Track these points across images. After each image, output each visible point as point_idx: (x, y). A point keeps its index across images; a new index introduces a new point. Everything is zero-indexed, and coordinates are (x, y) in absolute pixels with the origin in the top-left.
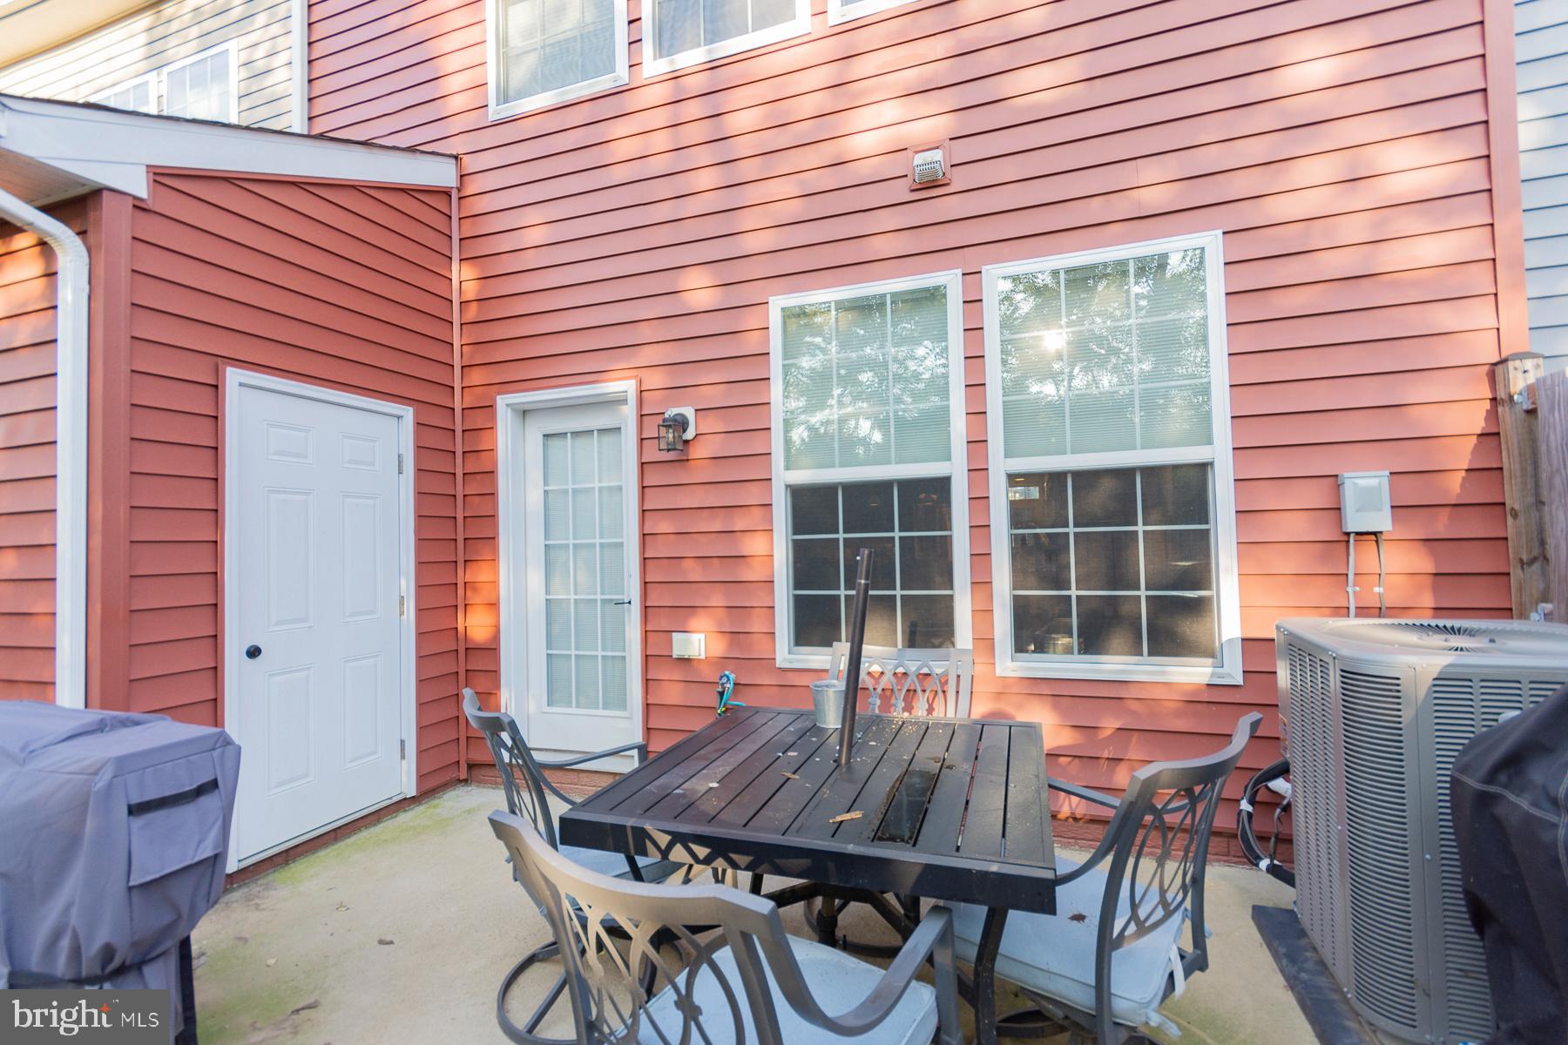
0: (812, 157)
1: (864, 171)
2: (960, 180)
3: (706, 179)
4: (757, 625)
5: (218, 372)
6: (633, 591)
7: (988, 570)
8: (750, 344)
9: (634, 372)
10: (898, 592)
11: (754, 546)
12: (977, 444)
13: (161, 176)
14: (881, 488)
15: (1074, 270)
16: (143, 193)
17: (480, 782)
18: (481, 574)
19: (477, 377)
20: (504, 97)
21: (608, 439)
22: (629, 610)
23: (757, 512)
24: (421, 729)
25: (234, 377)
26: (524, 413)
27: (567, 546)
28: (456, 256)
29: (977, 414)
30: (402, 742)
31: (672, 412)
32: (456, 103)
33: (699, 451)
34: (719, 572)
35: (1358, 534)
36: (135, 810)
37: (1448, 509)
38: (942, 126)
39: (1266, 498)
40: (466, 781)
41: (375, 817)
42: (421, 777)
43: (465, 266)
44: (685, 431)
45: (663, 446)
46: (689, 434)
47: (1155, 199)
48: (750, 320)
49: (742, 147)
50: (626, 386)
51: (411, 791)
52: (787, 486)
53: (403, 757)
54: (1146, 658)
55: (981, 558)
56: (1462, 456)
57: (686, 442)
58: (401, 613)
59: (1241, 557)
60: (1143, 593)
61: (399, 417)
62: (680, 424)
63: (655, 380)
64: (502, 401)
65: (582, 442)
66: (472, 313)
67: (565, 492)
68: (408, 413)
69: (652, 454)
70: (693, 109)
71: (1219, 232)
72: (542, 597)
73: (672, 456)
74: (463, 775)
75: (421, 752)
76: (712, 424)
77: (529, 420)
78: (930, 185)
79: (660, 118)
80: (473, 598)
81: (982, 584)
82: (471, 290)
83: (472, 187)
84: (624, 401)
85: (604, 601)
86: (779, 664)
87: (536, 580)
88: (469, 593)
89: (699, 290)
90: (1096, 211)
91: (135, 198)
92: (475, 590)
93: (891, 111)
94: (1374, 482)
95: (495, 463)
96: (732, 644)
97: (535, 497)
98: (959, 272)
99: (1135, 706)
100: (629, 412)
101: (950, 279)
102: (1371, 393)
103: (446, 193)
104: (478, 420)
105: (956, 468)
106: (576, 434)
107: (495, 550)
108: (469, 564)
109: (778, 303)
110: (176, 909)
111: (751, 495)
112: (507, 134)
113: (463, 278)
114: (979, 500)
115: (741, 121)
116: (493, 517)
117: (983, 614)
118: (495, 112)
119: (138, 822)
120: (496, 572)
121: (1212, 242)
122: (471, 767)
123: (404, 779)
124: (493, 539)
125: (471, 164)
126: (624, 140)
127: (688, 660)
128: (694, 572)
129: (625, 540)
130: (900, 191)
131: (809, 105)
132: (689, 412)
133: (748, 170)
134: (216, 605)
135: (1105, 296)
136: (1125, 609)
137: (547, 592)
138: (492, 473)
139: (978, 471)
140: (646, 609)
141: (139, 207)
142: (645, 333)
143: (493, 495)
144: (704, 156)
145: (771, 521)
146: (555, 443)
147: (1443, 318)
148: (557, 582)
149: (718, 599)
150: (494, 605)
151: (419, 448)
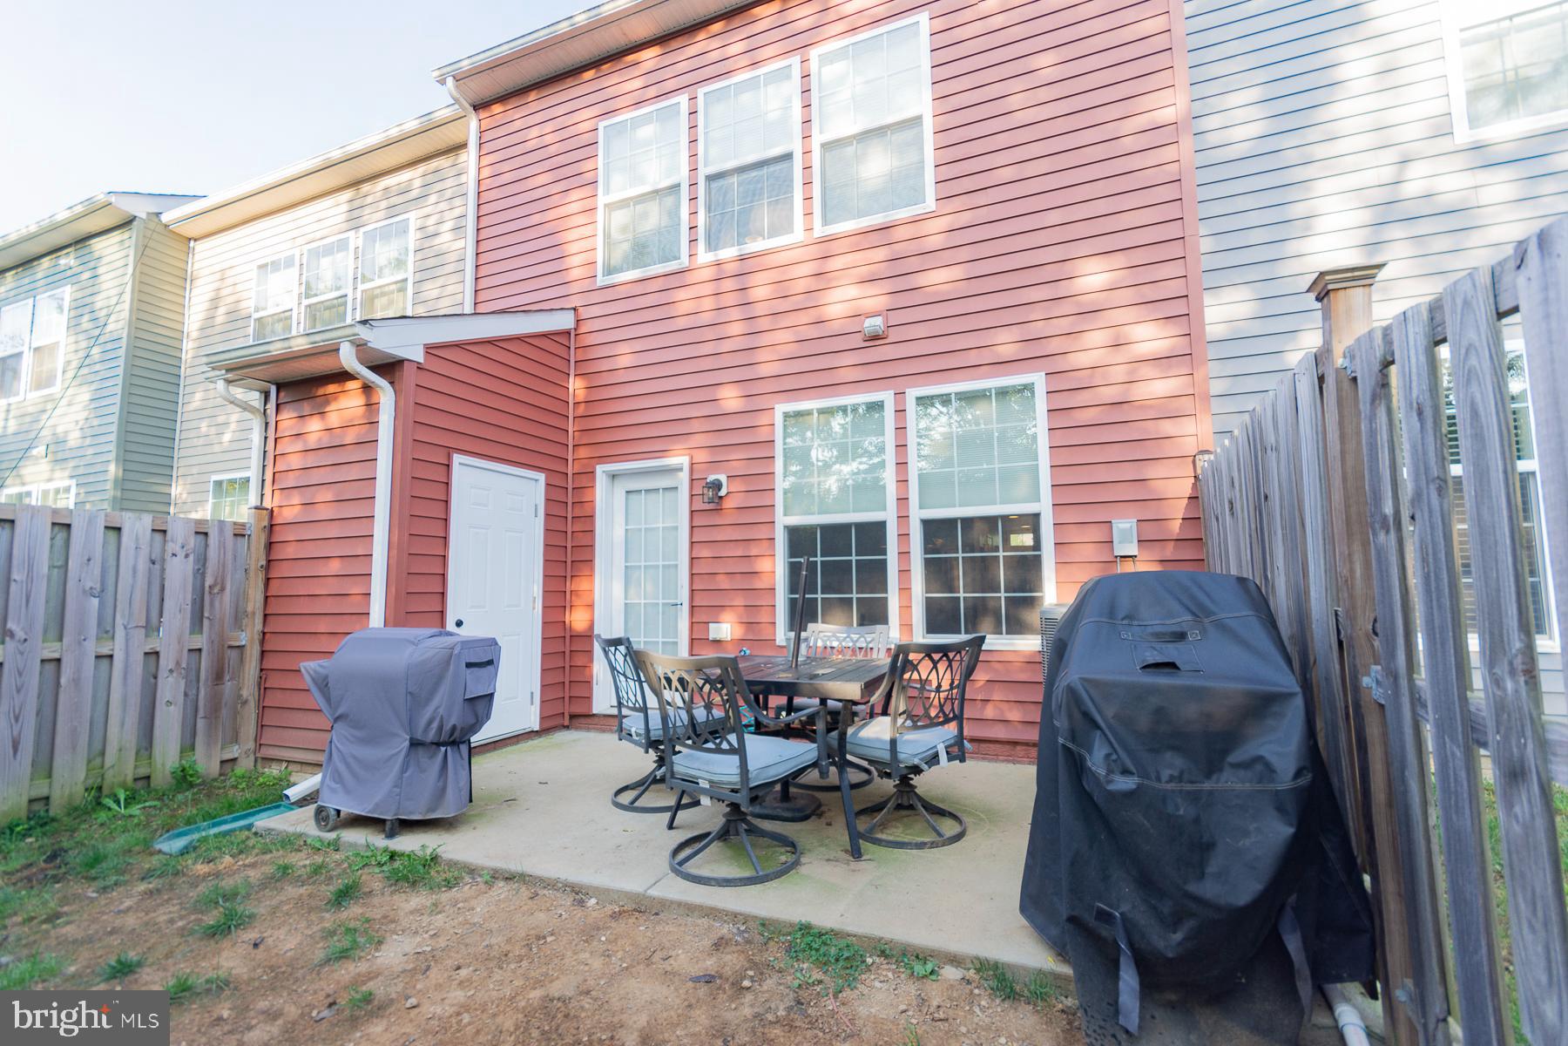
0: (804, 318)
1: (836, 327)
2: (894, 335)
3: (736, 329)
4: (764, 617)
5: (449, 457)
6: (684, 595)
7: (909, 580)
8: (762, 435)
9: (688, 451)
10: (855, 596)
11: (763, 565)
12: (903, 500)
13: (430, 349)
14: (843, 529)
15: (960, 393)
16: (421, 360)
17: (577, 728)
18: (582, 585)
19: (583, 453)
20: (609, 271)
21: (669, 495)
22: (681, 610)
23: (765, 543)
24: (543, 686)
25: (457, 459)
26: (614, 476)
27: (640, 567)
28: (572, 373)
29: (903, 482)
30: (532, 693)
31: (711, 478)
32: (575, 274)
33: (728, 504)
34: (739, 583)
35: (1121, 557)
36: (469, 665)
37: (1173, 543)
38: (881, 302)
39: (1073, 535)
40: (567, 727)
41: (515, 739)
42: (542, 719)
43: (577, 378)
44: (720, 490)
45: (706, 500)
46: (723, 493)
47: (1007, 352)
48: (763, 419)
49: (759, 309)
50: (683, 460)
51: (537, 728)
52: (785, 527)
53: (532, 704)
54: (1004, 636)
55: (904, 572)
56: (1178, 510)
57: (721, 497)
58: (534, 608)
59: (1057, 571)
60: (1003, 595)
61: (536, 480)
62: (717, 486)
63: (702, 456)
64: (600, 469)
65: (652, 496)
66: (581, 410)
67: (640, 530)
68: (542, 477)
69: (699, 505)
70: (729, 285)
71: (1043, 374)
72: (622, 602)
73: (711, 506)
74: (567, 722)
75: (542, 702)
76: (738, 486)
77: (616, 481)
78: (875, 338)
79: (708, 289)
80: (576, 602)
81: (905, 590)
82: (581, 395)
83: (584, 328)
84: (681, 469)
85: (663, 604)
86: (778, 643)
87: (618, 589)
88: (573, 598)
89: (731, 399)
90: (973, 358)
91: (418, 363)
92: (577, 595)
93: (853, 291)
94: (1128, 525)
95: (594, 509)
96: (747, 631)
97: (619, 533)
98: (892, 392)
99: (997, 666)
100: (684, 476)
101: (887, 397)
102: (1129, 472)
103: (568, 333)
104: (583, 481)
105: (889, 515)
106: (647, 491)
107: (592, 569)
108: (574, 579)
109: (781, 408)
110: (477, 716)
111: (761, 533)
112: (609, 294)
113: (576, 386)
114: (904, 536)
115: (759, 293)
116: (592, 546)
117: (906, 608)
118: (601, 281)
119: (469, 671)
120: (592, 582)
121: (1038, 379)
122: (572, 717)
123: (532, 718)
124: (591, 561)
125: (584, 313)
126: (684, 301)
127: (719, 641)
128: (724, 583)
129: (679, 563)
130: (857, 341)
131: (801, 286)
132: (723, 478)
133: (764, 324)
134: (443, 593)
135: (978, 410)
136: (991, 604)
137: (626, 599)
138: (592, 517)
139: (903, 518)
140: (692, 607)
141: (420, 368)
142: (696, 426)
143: (592, 531)
144: (735, 314)
145: (774, 549)
146: (632, 496)
147: (1167, 427)
148: (632, 591)
149: (739, 601)
150: (591, 606)
151: (547, 500)
